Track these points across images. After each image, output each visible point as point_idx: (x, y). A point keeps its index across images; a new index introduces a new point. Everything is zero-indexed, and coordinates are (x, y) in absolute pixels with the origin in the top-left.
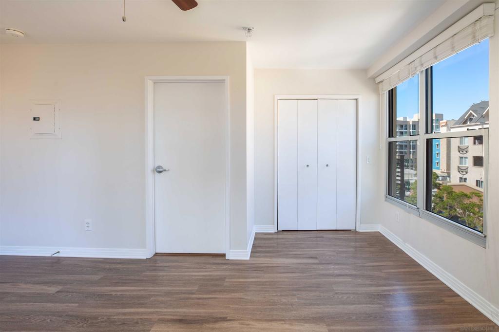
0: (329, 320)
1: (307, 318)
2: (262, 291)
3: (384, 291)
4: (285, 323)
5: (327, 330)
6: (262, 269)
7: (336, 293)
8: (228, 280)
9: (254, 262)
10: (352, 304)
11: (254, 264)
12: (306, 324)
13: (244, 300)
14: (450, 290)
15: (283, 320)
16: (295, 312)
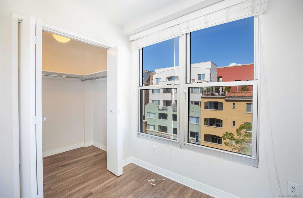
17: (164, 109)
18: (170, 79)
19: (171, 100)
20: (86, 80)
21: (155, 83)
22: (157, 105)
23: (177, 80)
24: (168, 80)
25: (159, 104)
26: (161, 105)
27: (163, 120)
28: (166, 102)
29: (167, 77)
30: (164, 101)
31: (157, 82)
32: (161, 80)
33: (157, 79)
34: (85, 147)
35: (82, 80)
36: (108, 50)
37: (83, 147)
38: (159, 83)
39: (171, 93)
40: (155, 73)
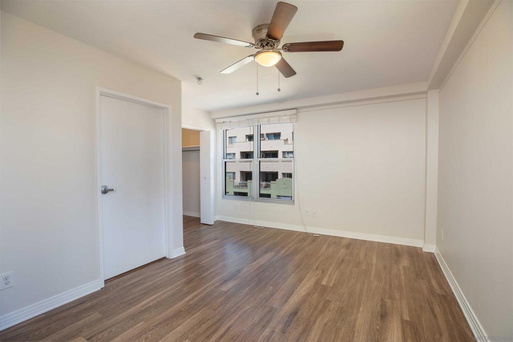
17: (243, 185)
18: (250, 138)
22: (231, 180)
24: (247, 140)
25: (234, 178)
26: (238, 179)
28: (245, 174)
29: (246, 136)
30: (242, 173)
32: (237, 140)
36: (201, 132)
38: (234, 144)
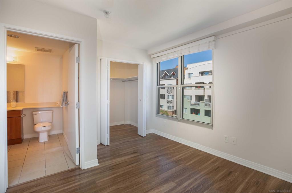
0: (171, 179)
1: (162, 182)
2: (126, 179)
3: (179, 158)
4: (155, 190)
5: (175, 184)
6: (113, 167)
7: (162, 166)
8: (98, 182)
9: (104, 165)
10: (173, 168)
11: (105, 166)
12: (164, 186)
13: (121, 189)
14: (198, 150)
15: (152, 189)
16: (154, 182)
17: (196, 104)
18: (202, 74)
19: (203, 95)
20: (126, 81)
21: (187, 78)
22: (188, 101)
23: (210, 75)
24: (200, 75)
25: (191, 100)
26: (193, 100)
27: (195, 115)
28: (198, 97)
29: (199, 72)
30: (196, 96)
31: (189, 77)
32: (193, 75)
33: (190, 74)
34: (125, 124)
35: (123, 81)
37: (123, 124)
38: (191, 78)
39: (203, 89)
40: (187, 68)
